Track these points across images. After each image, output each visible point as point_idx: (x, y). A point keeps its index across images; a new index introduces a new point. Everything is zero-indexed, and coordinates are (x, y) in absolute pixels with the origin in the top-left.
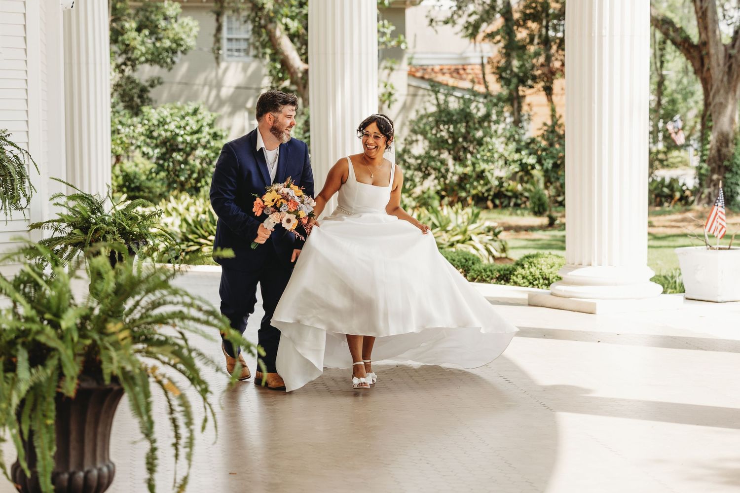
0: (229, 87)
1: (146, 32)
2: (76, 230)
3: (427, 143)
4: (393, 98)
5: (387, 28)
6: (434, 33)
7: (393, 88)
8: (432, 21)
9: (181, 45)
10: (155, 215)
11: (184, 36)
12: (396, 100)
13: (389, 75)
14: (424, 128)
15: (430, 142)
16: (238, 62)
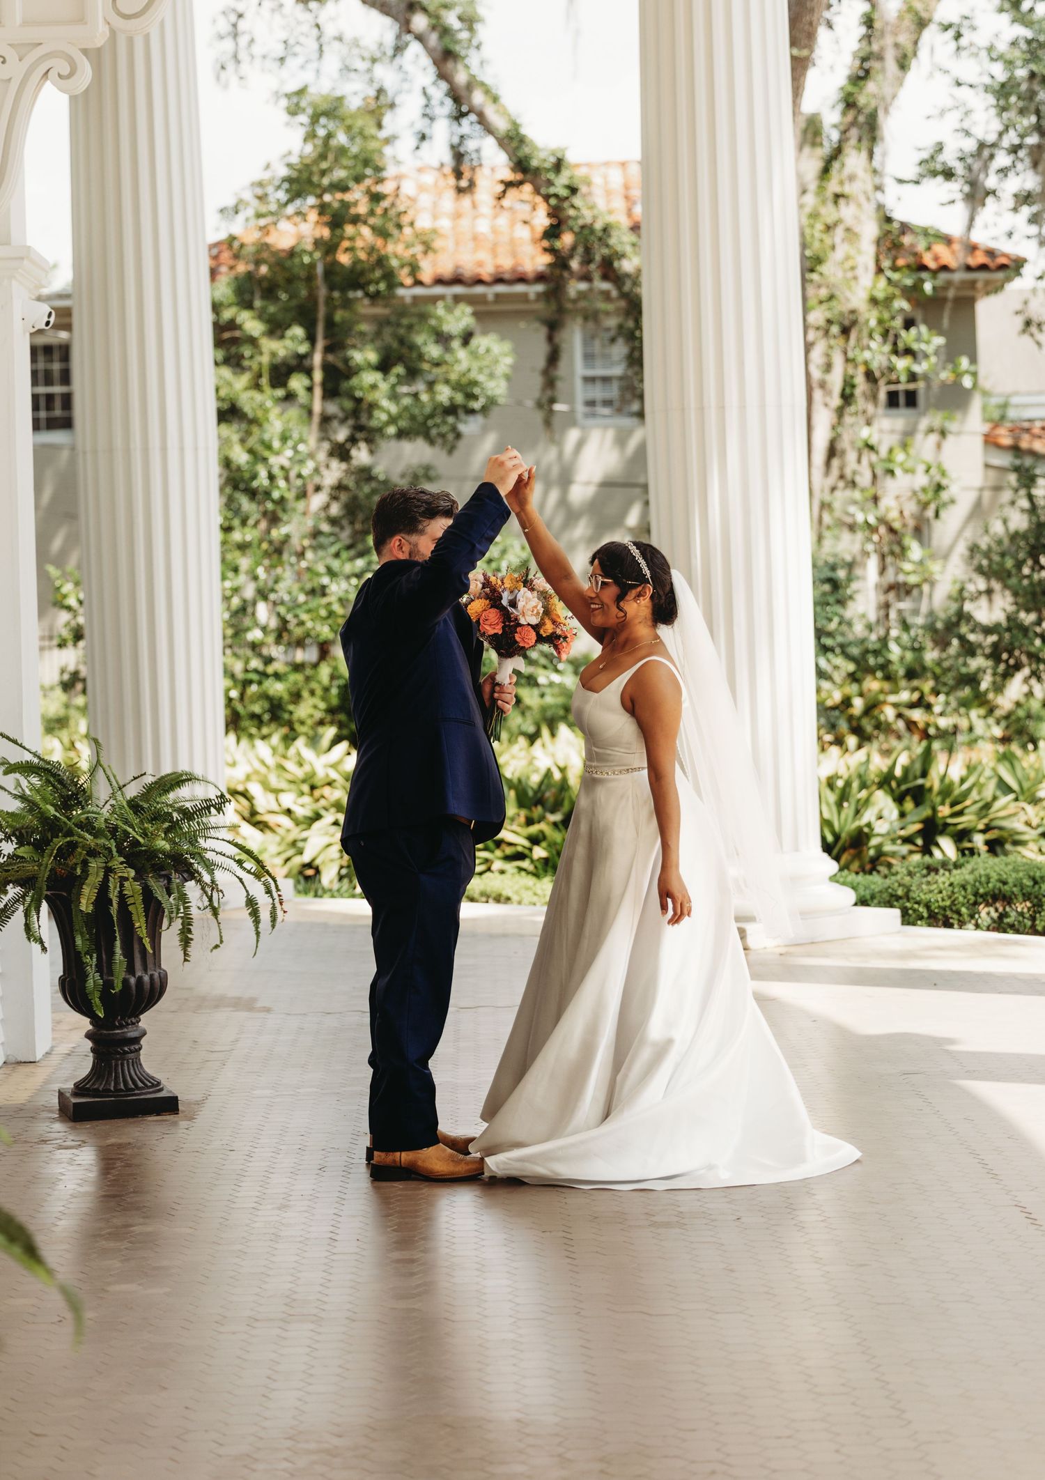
0: (588, 483)
1: (399, 369)
2: (22, 848)
3: (1009, 598)
4: (944, 496)
5: (928, 342)
6: (1035, 347)
7: (943, 474)
8: (1028, 323)
9: (475, 397)
10: (208, 808)
11: (481, 378)
12: (953, 501)
13: (939, 446)
14: (1002, 564)
15: (1015, 594)
16: (606, 427)
